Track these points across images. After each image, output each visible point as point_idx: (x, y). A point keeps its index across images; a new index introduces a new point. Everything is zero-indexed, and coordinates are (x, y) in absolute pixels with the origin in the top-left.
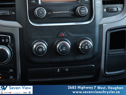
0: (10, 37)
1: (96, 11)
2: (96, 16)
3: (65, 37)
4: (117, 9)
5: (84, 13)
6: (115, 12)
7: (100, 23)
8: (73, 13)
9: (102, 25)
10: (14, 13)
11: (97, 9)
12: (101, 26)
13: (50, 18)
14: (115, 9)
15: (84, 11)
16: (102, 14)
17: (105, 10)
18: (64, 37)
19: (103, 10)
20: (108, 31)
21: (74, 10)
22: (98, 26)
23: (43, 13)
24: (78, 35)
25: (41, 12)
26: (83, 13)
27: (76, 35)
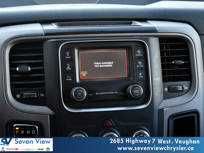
0: (37, 127)
1: (154, 91)
2: (155, 98)
3: (113, 126)
4: (183, 87)
5: (138, 93)
6: (180, 91)
7: (160, 107)
8: (123, 94)
9: (163, 109)
10: (42, 95)
11: (155, 88)
12: (161, 111)
13: (92, 101)
14: (180, 88)
15: (137, 91)
16: (162, 95)
17: (166, 89)
18: (111, 127)
19: (164, 89)
20: (171, 117)
21: (125, 89)
22: (157, 111)
23: (83, 94)
24: (130, 124)
25: (79, 94)
26: (136, 94)
27: (128, 124)
